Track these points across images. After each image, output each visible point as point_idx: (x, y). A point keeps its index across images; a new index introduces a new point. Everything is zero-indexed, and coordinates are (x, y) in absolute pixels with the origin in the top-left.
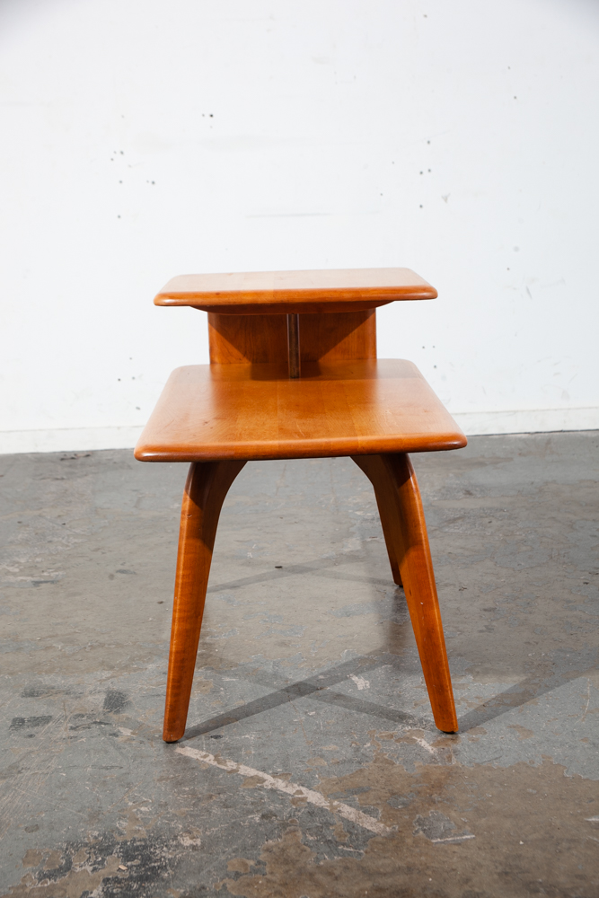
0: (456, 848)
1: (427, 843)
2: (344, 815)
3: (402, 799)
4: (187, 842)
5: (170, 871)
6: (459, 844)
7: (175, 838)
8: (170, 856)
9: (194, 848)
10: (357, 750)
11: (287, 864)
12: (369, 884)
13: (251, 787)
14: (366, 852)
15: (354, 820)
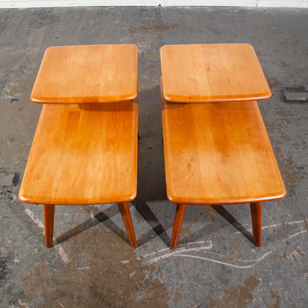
0: (83, 273)
1: (77, 269)
2: (59, 252)
3: (77, 246)
4: (16, 261)
5: (8, 275)
6: (84, 271)
7: (13, 259)
8: (10, 268)
9: (17, 263)
10: (73, 217)
11: (38, 276)
12: (55, 288)
13: (40, 234)
14: (59, 272)
15: (61, 255)
